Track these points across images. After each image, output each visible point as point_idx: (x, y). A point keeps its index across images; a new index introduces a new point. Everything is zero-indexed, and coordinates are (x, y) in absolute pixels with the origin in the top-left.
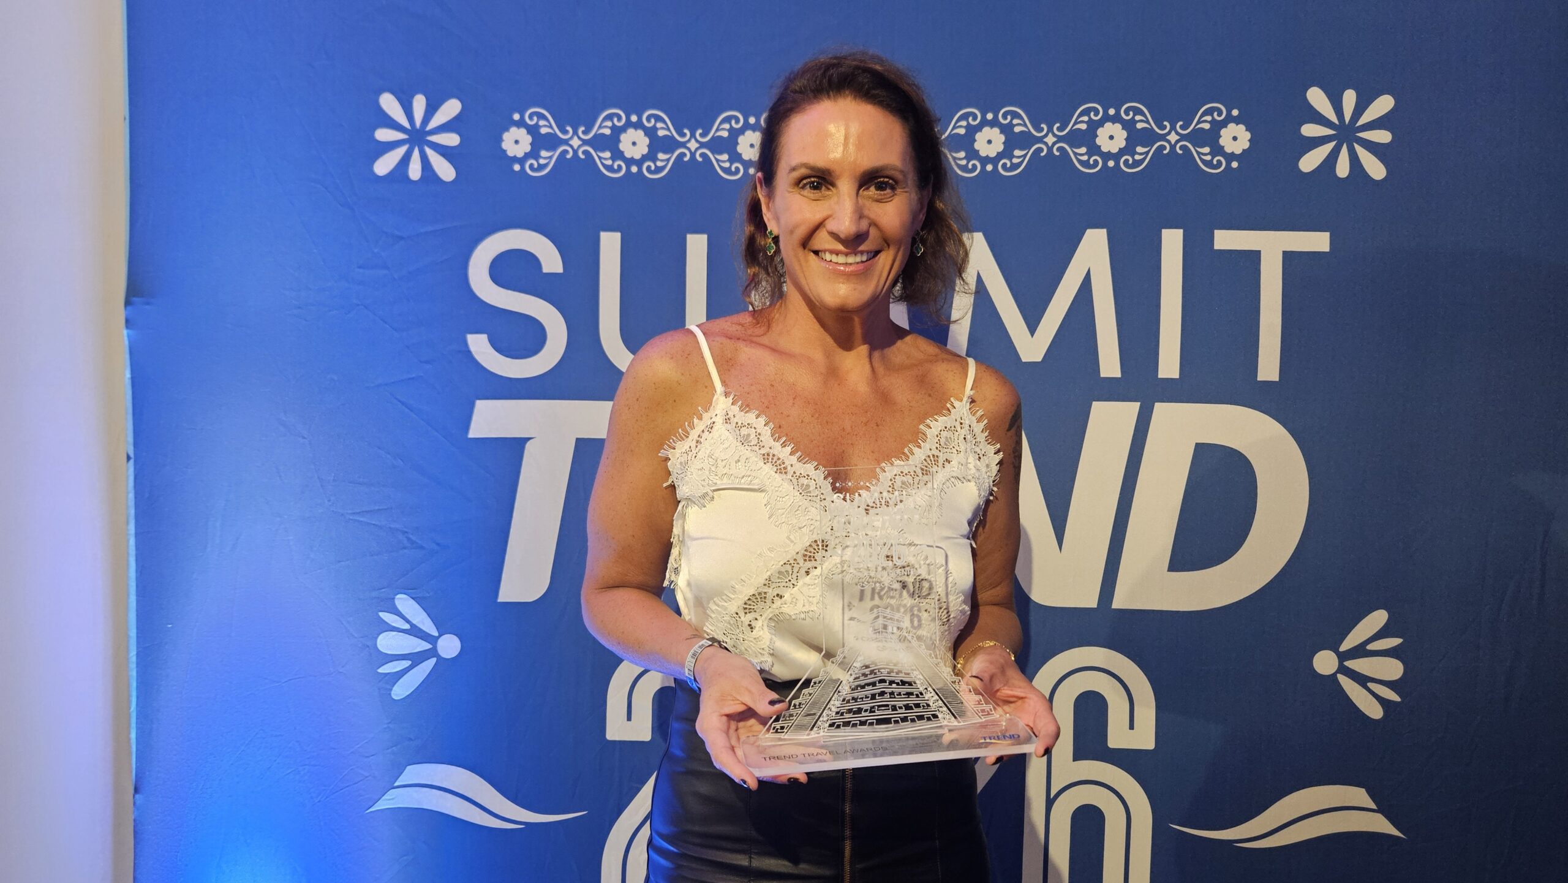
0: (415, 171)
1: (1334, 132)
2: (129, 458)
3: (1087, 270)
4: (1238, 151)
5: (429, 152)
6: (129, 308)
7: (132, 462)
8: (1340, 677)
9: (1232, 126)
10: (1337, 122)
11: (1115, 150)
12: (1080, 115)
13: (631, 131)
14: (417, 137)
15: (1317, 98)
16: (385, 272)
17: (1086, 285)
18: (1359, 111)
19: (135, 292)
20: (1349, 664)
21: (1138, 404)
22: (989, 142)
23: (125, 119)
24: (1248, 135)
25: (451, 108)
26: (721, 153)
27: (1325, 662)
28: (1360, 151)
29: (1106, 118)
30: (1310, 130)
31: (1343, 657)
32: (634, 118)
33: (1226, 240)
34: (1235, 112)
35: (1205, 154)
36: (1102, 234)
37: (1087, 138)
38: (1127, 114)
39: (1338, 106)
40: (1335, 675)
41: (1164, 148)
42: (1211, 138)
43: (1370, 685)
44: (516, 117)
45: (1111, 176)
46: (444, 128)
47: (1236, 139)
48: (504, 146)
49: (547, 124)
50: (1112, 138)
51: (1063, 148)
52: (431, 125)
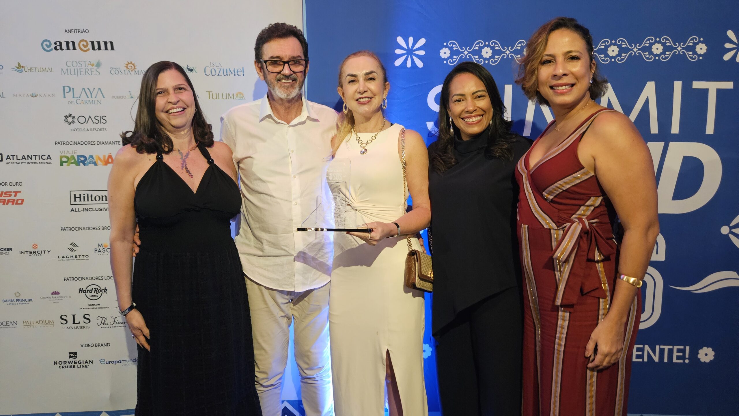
0: (409, 64)
1: (736, 46)
3: (647, 96)
4: (702, 53)
5: (414, 57)
9: (700, 44)
10: (737, 42)
11: (658, 53)
12: (647, 41)
13: (486, 48)
14: (410, 52)
15: (730, 34)
16: (399, 100)
17: (647, 102)
20: (733, 230)
21: (663, 143)
22: (613, 51)
24: (706, 48)
25: (422, 42)
26: (518, 55)
27: (725, 230)
29: (656, 42)
30: (728, 46)
32: (487, 43)
33: (697, 85)
34: (702, 39)
35: (691, 55)
36: (653, 83)
37: (648, 49)
38: (663, 40)
39: (737, 37)
41: (676, 52)
42: (692, 49)
44: (445, 44)
45: (657, 63)
46: (419, 49)
47: (702, 49)
48: (441, 54)
49: (456, 46)
50: (657, 49)
51: (640, 53)
52: (415, 48)
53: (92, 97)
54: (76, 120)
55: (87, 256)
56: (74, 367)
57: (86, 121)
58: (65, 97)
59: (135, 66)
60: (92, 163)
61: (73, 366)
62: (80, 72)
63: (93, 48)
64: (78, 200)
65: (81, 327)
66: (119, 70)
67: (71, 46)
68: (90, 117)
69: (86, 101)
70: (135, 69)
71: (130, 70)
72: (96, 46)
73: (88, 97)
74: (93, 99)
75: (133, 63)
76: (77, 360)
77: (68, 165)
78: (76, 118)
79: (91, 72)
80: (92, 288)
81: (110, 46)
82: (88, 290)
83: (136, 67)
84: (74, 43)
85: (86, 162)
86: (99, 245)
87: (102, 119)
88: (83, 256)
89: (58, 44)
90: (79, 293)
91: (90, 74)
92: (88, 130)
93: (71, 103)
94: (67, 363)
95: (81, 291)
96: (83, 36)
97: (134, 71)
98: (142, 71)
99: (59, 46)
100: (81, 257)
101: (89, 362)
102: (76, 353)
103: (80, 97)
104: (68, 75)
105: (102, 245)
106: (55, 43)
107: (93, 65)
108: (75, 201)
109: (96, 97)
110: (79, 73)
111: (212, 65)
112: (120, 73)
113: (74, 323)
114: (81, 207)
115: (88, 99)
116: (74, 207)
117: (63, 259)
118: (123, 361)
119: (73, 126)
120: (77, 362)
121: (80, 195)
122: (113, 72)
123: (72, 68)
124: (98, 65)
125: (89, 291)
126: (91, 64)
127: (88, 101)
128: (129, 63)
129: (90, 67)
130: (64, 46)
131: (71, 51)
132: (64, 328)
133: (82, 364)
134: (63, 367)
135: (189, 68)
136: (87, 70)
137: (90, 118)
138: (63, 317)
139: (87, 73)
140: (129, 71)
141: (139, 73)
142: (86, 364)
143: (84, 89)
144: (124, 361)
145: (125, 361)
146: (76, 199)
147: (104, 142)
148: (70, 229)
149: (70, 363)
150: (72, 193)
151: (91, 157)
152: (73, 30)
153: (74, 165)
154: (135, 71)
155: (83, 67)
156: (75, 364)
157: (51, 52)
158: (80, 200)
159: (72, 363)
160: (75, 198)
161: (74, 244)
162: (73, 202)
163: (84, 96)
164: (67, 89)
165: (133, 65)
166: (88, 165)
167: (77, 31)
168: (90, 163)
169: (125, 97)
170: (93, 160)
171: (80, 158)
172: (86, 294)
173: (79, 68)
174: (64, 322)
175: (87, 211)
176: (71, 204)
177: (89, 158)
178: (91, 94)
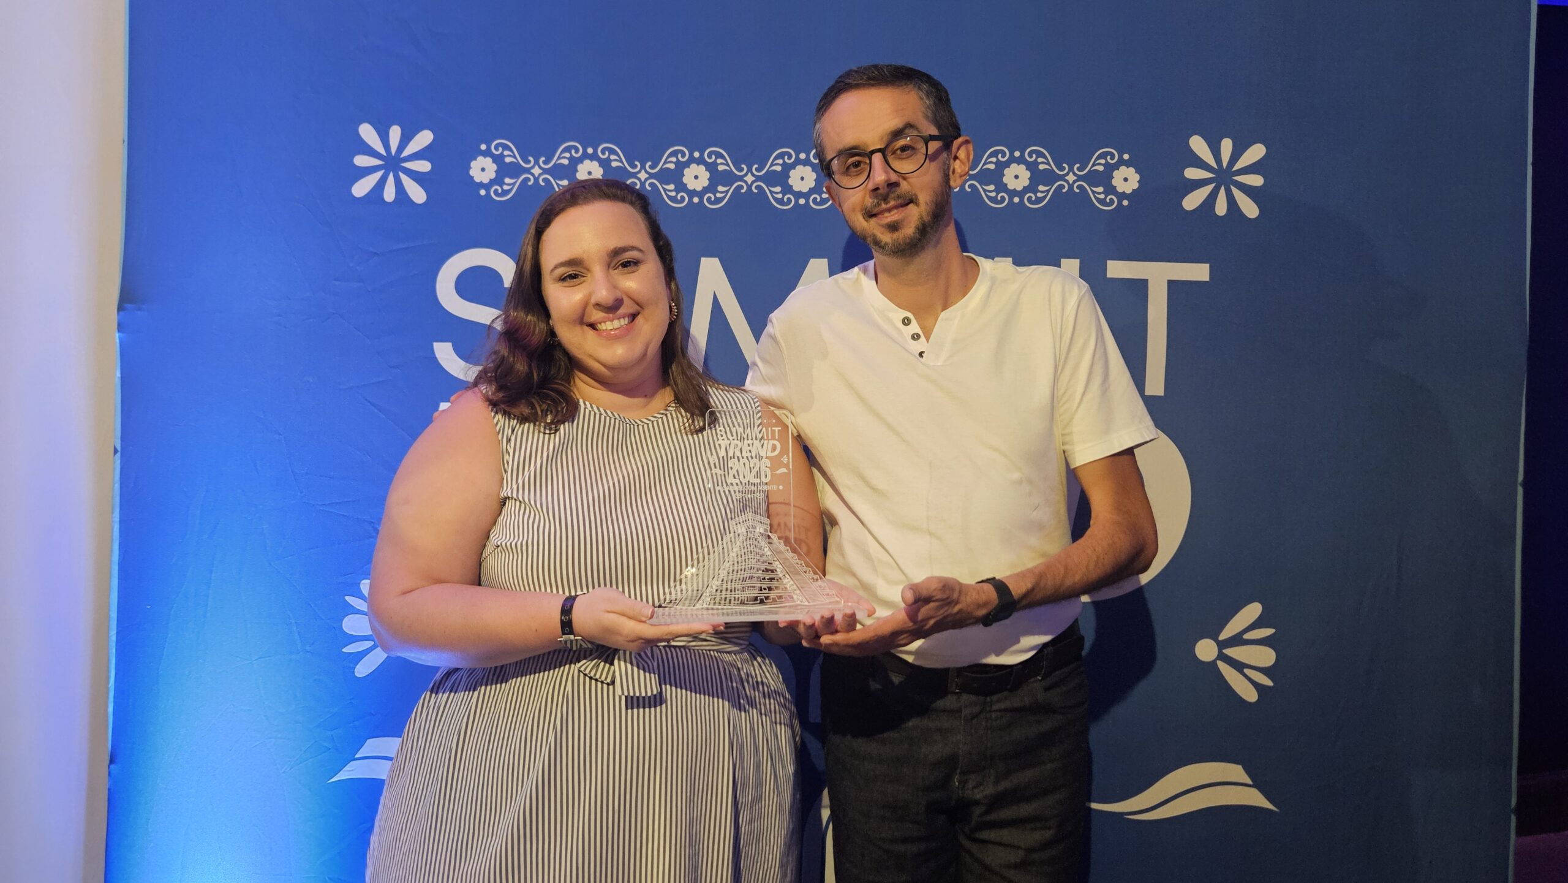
0: (390, 194)
1: (1213, 176)
2: (116, 451)
4: (1129, 191)
5: (403, 177)
6: (121, 313)
7: (118, 454)
8: (1220, 664)
9: (1123, 168)
10: (1215, 166)
11: (1020, 188)
12: (989, 156)
13: (587, 162)
14: (392, 163)
15: (1198, 145)
16: (360, 284)
18: (1234, 158)
19: (128, 298)
20: (1228, 652)
23: (124, 141)
24: (1137, 177)
25: (424, 139)
26: (668, 184)
27: (1206, 650)
28: (1237, 193)
29: (1012, 160)
30: (1192, 173)
31: (1222, 645)
32: (590, 151)
33: (1117, 269)
34: (1126, 157)
35: (1099, 193)
37: (995, 177)
38: (1031, 156)
39: (1217, 154)
40: (1214, 662)
41: (1064, 187)
42: (1104, 179)
43: (1246, 671)
44: (483, 147)
45: (1016, 211)
46: (417, 156)
47: (1126, 180)
48: (472, 173)
49: (511, 154)
50: (1017, 177)
51: (973, 184)
52: (405, 153)
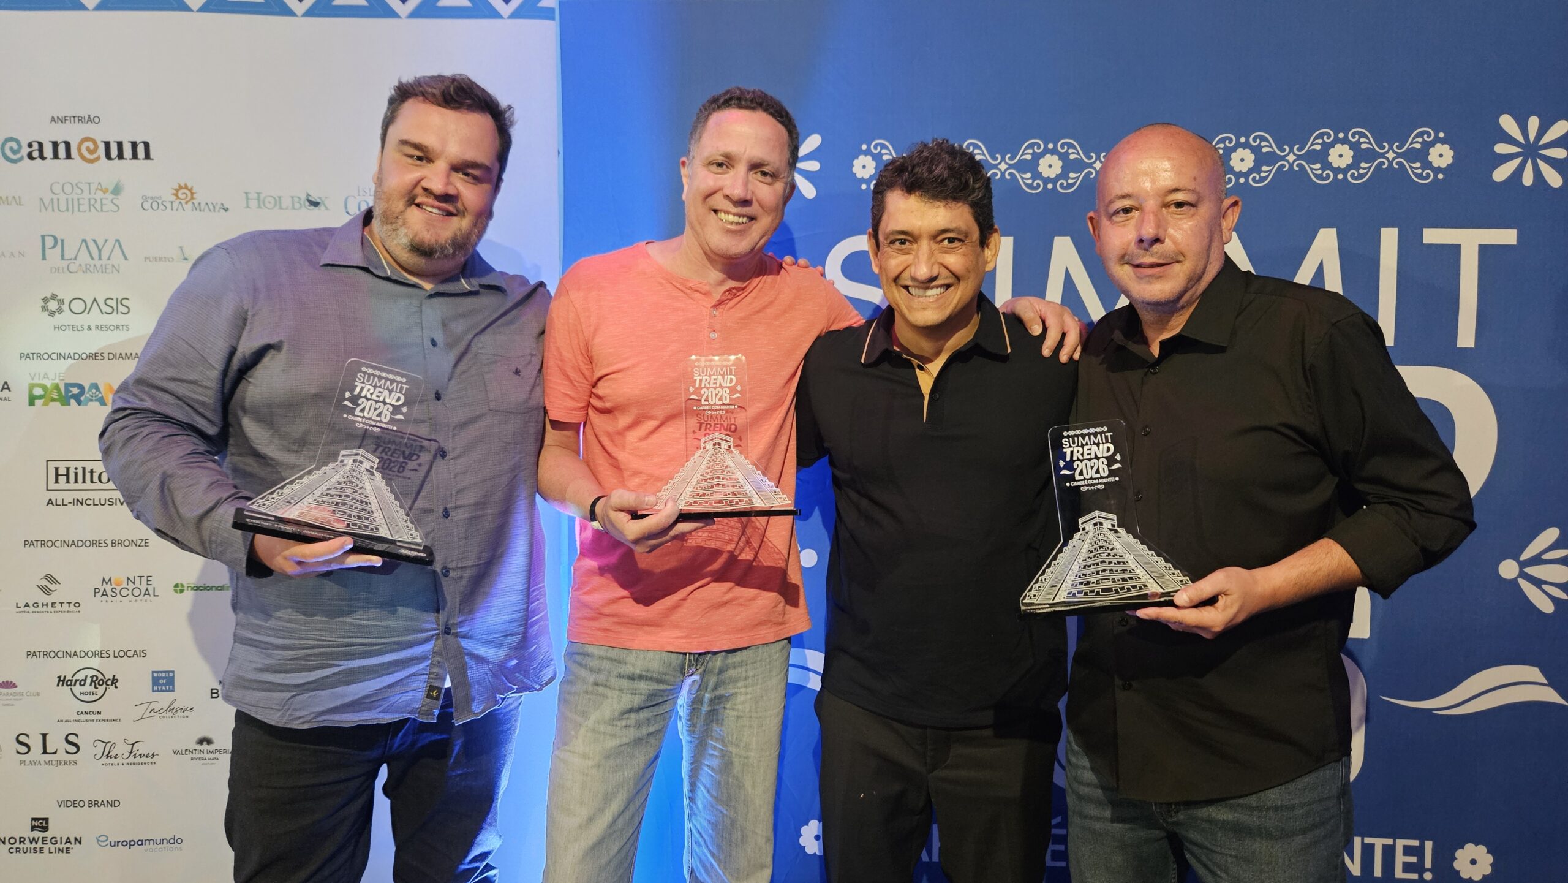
1: (1520, 150)
3: (1320, 261)
4: (1444, 166)
5: (796, 175)
8: (1521, 581)
9: (1438, 145)
10: (1523, 142)
11: (1343, 166)
12: (1316, 138)
15: (1507, 123)
17: (1320, 271)
18: (1541, 133)
20: (1528, 570)
22: (1242, 160)
23: (559, 153)
24: (1452, 153)
25: (812, 141)
26: (1025, 172)
27: (1509, 569)
28: (1542, 165)
29: (1337, 141)
30: (1501, 148)
31: (1523, 564)
33: (1432, 236)
34: (1441, 135)
35: (1417, 168)
36: (1333, 231)
37: (1321, 157)
38: (1353, 137)
39: (1524, 130)
40: (1515, 579)
41: (1384, 163)
42: (1421, 156)
43: (1544, 587)
44: (864, 147)
45: (1340, 187)
46: (807, 157)
47: (1442, 156)
48: (854, 170)
49: (888, 152)
50: (1341, 156)
51: (1301, 164)
53: (100, 259)
54: (65, 307)
55: (77, 605)
56: (41, 851)
57: (87, 310)
58: (44, 258)
59: (192, 194)
60: (96, 400)
61: (38, 850)
62: (79, 205)
63: (108, 156)
64: (62, 479)
65: (59, 763)
66: (160, 202)
67: (63, 150)
68: (95, 300)
69: (88, 266)
70: (192, 198)
71: (183, 202)
72: (113, 151)
73: (92, 258)
74: (104, 262)
75: (189, 187)
76: (48, 834)
77: (45, 404)
78: (67, 303)
79: (102, 205)
80: (86, 676)
81: (142, 150)
82: (76, 680)
83: (195, 196)
84: (68, 145)
85: (82, 398)
86: (104, 580)
87: (120, 305)
88: (69, 603)
89: (36, 146)
90: (58, 685)
91: (99, 209)
92: (89, 328)
93: (57, 270)
94: (27, 842)
95: (62, 681)
96: (88, 130)
97: (190, 204)
98: (207, 204)
99: (37, 152)
100: (65, 606)
101: (73, 841)
102: (46, 820)
103: (75, 259)
104: (53, 210)
105: (110, 580)
106: (30, 145)
107: (105, 191)
108: (57, 482)
109: (109, 259)
110: (76, 209)
111: (362, 193)
112: (161, 207)
113: (45, 752)
114: (69, 497)
115: (92, 263)
116: (53, 495)
117: (27, 609)
118: (147, 842)
119: (59, 319)
120: (49, 839)
121: (68, 469)
122: (147, 205)
123: (62, 197)
124: (117, 190)
125: (78, 683)
126: (101, 190)
127: (92, 266)
128: (181, 188)
129: (100, 194)
130: (48, 151)
131: (63, 163)
132: (23, 762)
133: (58, 846)
134: (18, 850)
135: (310, 198)
136: (93, 202)
137: (95, 304)
138: (22, 739)
139: (92, 208)
140: (180, 203)
141: (202, 209)
142: (68, 845)
143: (84, 241)
144: (149, 841)
145: (152, 842)
146: (60, 477)
147: (124, 355)
148: (44, 543)
149: (34, 842)
150: (52, 465)
151: (95, 386)
152: (68, 118)
153: (58, 404)
154: (193, 203)
155: (86, 195)
156: (43, 844)
157: (19, 164)
158: (68, 482)
159: (36, 843)
160: (57, 475)
161: (50, 578)
162: (52, 486)
163: (84, 257)
164: (49, 242)
165: (190, 190)
166: (86, 405)
167: (76, 119)
168: (92, 400)
169: (171, 259)
170: (98, 393)
171: (72, 389)
172: (71, 689)
173: (76, 197)
174: (24, 749)
175: (82, 504)
176: (47, 490)
177: (90, 390)
178: (100, 251)
